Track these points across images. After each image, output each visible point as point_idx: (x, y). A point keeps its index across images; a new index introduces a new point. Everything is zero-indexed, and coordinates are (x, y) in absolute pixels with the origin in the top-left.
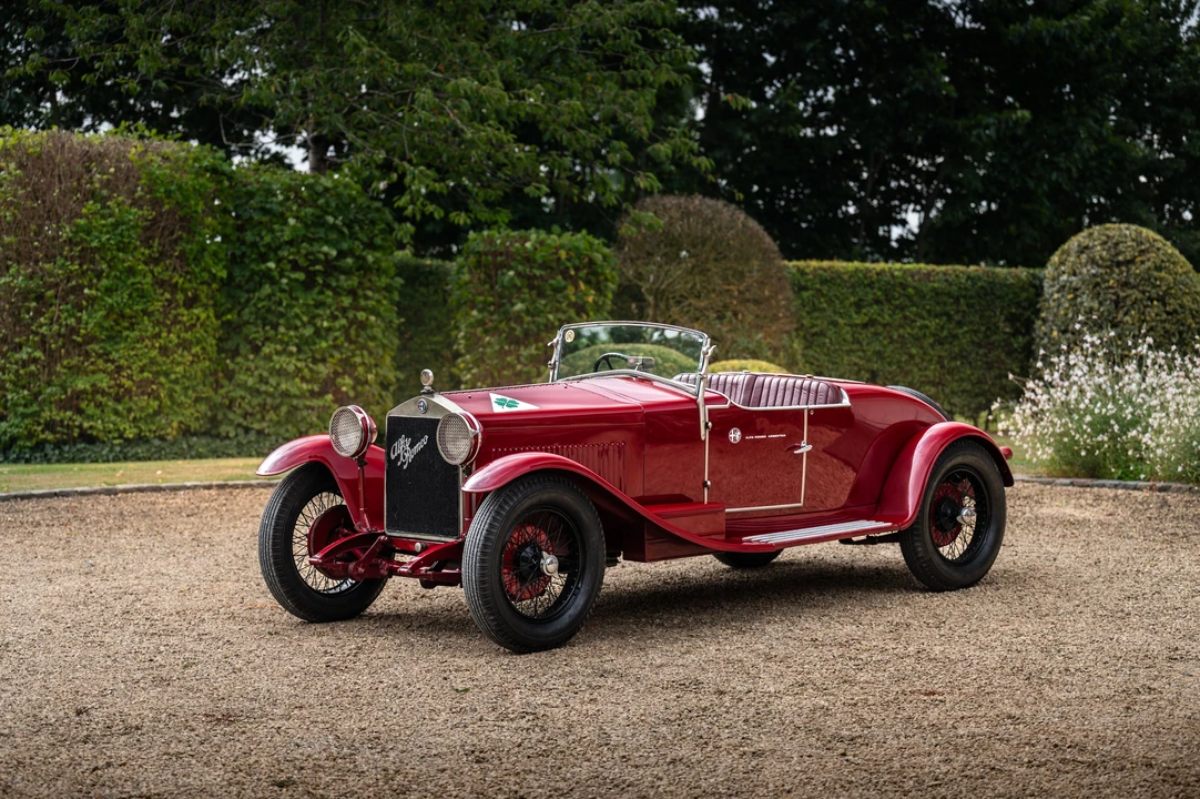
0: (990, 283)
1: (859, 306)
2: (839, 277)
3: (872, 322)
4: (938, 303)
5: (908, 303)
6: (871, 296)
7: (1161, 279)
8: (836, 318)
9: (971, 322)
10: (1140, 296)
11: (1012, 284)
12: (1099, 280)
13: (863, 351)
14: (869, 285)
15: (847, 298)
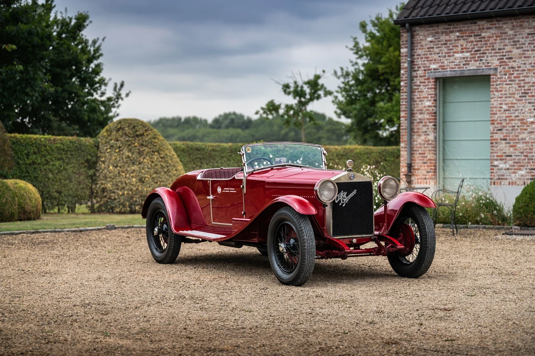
0: (79, 144)
1: (28, 155)
2: (20, 141)
3: (34, 163)
4: (59, 154)
5: (47, 154)
6: (32, 150)
7: (156, 143)
8: (19, 161)
9: (72, 163)
10: (149, 150)
11: (88, 145)
12: (129, 143)
13: (30, 176)
14: (31, 145)
15: (23, 151)
